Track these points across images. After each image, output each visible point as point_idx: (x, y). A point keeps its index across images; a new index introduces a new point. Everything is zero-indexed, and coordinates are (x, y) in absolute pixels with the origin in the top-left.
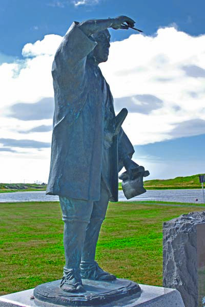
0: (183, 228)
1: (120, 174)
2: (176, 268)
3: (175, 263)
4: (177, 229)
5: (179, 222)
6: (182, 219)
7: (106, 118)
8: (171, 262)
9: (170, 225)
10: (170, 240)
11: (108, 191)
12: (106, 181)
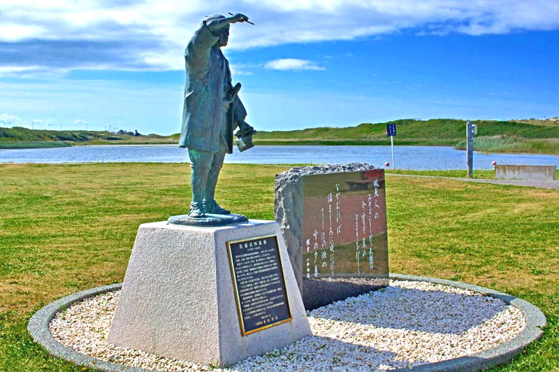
0: (291, 179)
1: (235, 132)
2: (285, 214)
3: (284, 210)
4: (286, 179)
5: (289, 173)
6: (291, 171)
7: (224, 91)
8: (281, 209)
9: (281, 176)
10: (280, 190)
11: (225, 145)
12: (223, 138)
